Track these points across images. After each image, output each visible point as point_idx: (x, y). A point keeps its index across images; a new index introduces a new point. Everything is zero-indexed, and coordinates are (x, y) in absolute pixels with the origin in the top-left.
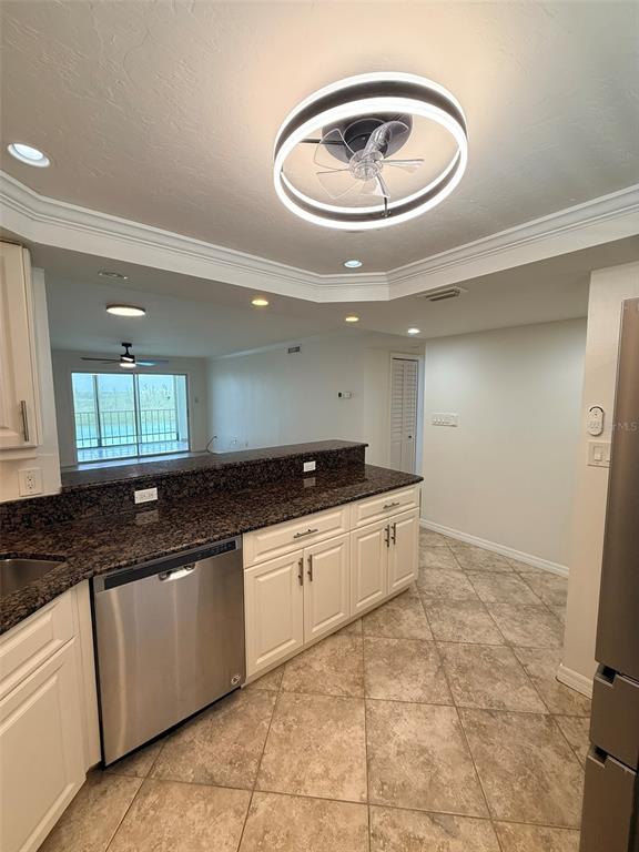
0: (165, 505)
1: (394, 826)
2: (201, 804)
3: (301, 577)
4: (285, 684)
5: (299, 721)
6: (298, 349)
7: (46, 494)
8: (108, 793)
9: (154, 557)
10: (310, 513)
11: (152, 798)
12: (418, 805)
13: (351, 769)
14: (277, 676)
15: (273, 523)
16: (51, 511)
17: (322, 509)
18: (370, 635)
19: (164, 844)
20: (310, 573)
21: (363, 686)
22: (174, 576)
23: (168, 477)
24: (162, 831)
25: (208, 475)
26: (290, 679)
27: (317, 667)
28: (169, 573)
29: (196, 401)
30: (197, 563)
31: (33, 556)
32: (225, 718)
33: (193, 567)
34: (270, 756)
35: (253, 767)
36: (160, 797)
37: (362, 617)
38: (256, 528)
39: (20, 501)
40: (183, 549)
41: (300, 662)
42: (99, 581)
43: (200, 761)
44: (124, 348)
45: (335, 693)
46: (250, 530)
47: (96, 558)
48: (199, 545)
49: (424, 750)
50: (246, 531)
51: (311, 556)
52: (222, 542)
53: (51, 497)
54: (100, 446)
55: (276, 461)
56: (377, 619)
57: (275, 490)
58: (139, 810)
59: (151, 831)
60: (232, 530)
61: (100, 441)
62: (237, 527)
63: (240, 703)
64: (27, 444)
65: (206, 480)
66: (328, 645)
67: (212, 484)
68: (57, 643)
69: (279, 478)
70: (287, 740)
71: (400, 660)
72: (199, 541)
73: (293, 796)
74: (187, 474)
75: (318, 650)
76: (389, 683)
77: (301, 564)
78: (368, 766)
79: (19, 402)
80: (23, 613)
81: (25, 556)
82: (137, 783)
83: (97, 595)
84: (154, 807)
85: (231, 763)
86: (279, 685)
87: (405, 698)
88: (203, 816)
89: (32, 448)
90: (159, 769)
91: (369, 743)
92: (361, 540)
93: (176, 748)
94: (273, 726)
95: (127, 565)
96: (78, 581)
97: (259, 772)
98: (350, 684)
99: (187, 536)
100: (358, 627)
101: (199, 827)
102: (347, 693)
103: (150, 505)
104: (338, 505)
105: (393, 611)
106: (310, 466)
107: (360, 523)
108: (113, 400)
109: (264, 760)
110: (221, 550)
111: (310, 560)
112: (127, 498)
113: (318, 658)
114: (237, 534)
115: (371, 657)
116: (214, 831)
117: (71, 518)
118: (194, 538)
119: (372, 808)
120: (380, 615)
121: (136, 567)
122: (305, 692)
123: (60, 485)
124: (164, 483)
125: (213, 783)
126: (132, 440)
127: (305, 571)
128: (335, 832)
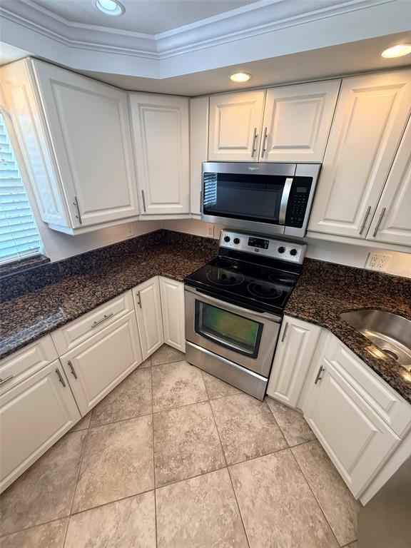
8: (349, 522)
11: (320, 534)
19: (287, 510)
24: (295, 516)
36: (316, 538)
58: (320, 522)
59: (300, 513)
84: (313, 529)
88: (280, 541)
101: (277, 531)
116: (266, 534)
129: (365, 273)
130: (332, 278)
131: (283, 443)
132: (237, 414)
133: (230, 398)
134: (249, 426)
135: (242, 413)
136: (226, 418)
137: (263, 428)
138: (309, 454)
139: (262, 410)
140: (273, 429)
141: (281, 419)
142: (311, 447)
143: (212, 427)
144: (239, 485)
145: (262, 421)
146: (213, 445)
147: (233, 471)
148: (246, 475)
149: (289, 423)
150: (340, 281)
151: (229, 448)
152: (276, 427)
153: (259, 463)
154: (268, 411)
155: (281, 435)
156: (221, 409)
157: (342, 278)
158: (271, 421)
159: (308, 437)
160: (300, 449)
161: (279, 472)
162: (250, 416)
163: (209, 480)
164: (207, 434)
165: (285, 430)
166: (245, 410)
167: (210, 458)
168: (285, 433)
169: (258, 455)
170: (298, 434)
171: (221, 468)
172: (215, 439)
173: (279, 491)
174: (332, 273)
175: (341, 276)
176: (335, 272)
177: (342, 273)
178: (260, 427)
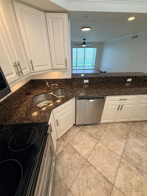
0: (90, 84)
1: (127, 164)
2: (89, 138)
3: (118, 109)
4: (108, 127)
5: (110, 135)
6: (136, 37)
7: (69, 78)
9: (87, 96)
10: (127, 95)
12: (134, 164)
13: (119, 149)
14: (107, 125)
15: (115, 95)
16: (70, 82)
17: (131, 94)
18: (133, 127)
20: (121, 109)
21: (127, 136)
22: (90, 101)
23: (91, 78)
25: (100, 78)
26: (109, 126)
27: (116, 127)
28: (89, 100)
29: (98, 56)
30: (95, 99)
31: (67, 90)
32: (95, 127)
33: (94, 100)
34: (102, 137)
35: (99, 137)
36: (83, 133)
37: (132, 122)
38: (110, 95)
39: (65, 79)
40: (93, 96)
41: (112, 124)
42: (77, 98)
43: (90, 131)
44: (84, 40)
45: (119, 134)
46: (109, 95)
47: (77, 93)
48: (96, 96)
49: (140, 157)
50: (107, 95)
51: (123, 105)
52: (102, 96)
53: (69, 79)
54: (77, 66)
55: (119, 77)
56: (136, 124)
57: (117, 85)
58: (80, 133)
59: (81, 137)
60: (104, 94)
61: (77, 65)
62: (105, 94)
63: (98, 126)
64: (67, 68)
65: (99, 80)
66: (120, 124)
67: (101, 81)
68: (70, 106)
69: (119, 82)
70: (106, 137)
71: (140, 136)
72: (96, 95)
73: (106, 146)
74: (95, 78)
75: (117, 124)
76: (135, 139)
77: (119, 106)
78: (124, 151)
79: (65, 59)
80: (66, 101)
81: (66, 89)
82: (80, 129)
83: (76, 100)
85: (95, 134)
86: (107, 127)
87: (138, 144)
89: (67, 69)
90: (83, 129)
91: (125, 147)
92: (140, 105)
93: (86, 127)
94: (104, 133)
95: (82, 96)
96: (74, 97)
97: (100, 139)
98: (123, 134)
99: (94, 93)
100: (130, 124)
101: (88, 140)
102: (122, 135)
103: (87, 84)
104: (137, 94)
105: (142, 124)
106: (129, 80)
107: (141, 101)
108: (79, 54)
109: (101, 137)
110: (101, 98)
111: (122, 106)
112: (82, 81)
113: (117, 125)
114: (105, 95)
115: (131, 131)
116: (91, 142)
117: (73, 83)
118: (95, 94)
119: (122, 158)
120: (138, 124)
121: (83, 97)
122: (112, 130)
123: (71, 77)
124: (90, 79)
125: (91, 135)
126: (83, 65)
127: (120, 108)
128: (113, 156)
129: (10, 97)
130: (5, 110)
131: (68, 145)
132: (67, 168)
133: (62, 177)
134: (69, 159)
135: (66, 165)
136: (72, 172)
137: (67, 154)
138: (67, 138)
139: (60, 157)
140: (65, 150)
141: (60, 148)
142: (65, 138)
143: (80, 176)
144: (88, 153)
145: (65, 155)
146: (85, 171)
147: (86, 157)
148: (84, 153)
149: (60, 146)
150: (7, 108)
151: (81, 163)
152: (64, 149)
153: (79, 150)
154: (59, 155)
155: (66, 147)
156: (69, 178)
157: (7, 107)
158: (63, 152)
159: (62, 139)
160: (67, 140)
161: (77, 144)
162: (65, 161)
163: (94, 164)
164: (83, 177)
165: (63, 146)
166: (64, 165)
167: (89, 168)
168: (64, 146)
169: (77, 152)
170: (62, 142)
171: (89, 162)
172: (83, 171)
173: (81, 142)
174: (3, 108)
175: (6, 106)
176: (3, 106)
177: (5, 105)
178: (67, 155)
